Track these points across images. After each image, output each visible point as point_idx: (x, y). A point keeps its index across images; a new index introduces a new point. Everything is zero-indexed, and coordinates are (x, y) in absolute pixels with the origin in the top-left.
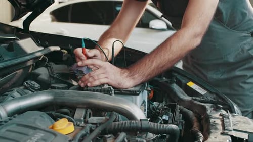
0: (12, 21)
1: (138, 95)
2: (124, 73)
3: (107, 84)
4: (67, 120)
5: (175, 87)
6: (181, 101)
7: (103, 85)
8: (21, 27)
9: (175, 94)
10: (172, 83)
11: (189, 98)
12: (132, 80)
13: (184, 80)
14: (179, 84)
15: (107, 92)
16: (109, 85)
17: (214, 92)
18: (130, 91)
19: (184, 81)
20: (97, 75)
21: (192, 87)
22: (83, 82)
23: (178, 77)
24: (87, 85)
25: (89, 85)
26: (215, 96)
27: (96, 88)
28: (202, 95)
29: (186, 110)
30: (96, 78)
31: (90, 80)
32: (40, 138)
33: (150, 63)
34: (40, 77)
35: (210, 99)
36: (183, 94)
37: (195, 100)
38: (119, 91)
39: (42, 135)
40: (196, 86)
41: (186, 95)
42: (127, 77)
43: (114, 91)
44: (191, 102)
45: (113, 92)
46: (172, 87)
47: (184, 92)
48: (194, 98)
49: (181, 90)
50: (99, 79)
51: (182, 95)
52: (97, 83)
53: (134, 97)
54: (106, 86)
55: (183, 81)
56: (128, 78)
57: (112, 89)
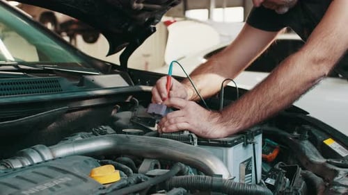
0: (107, 56)
1: (230, 146)
2: (213, 118)
3: (187, 130)
4: (113, 167)
5: (307, 146)
6: (311, 164)
7: (182, 131)
8: (118, 63)
10: (301, 138)
11: (323, 160)
12: (224, 128)
13: (321, 135)
15: (187, 140)
16: (190, 132)
18: (220, 141)
19: (320, 137)
20: (175, 118)
21: (330, 145)
23: (314, 131)
25: (164, 129)
27: (173, 135)
28: (342, 157)
29: (314, 176)
30: (172, 121)
31: (166, 124)
32: (64, 181)
33: (248, 104)
34: (119, 121)
36: (317, 155)
37: (330, 163)
38: (204, 141)
39: (69, 179)
40: (337, 144)
41: (321, 157)
42: (217, 123)
43: (198, 140)
44: (323, 165)
45: (196, 141)
46: (301, 144)
47: (318, 153)
48: (329, 160)
49: (315, 150)
50: (176, 123)
51: (314, 156)
52: (173, 128)
53: (224, 149)
54: (186, 133)
56: (219, 125)
57: (194, 136)
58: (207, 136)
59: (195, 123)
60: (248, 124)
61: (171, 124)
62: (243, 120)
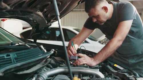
5: (109, 67)
6: (113, 72)
9: (109, 70)
10: (107, 65)
11: (116, 71)
14: (110, 65)
17: (127, 68)
18: (95, 67)
21: (116, 66)
22: (75, 63)
24: (77, 64)
25: (78, 64)
26: (127, 70)
27: (82, 66)
28: (122, 70)
29: (115, 76)
31: (79, 62)
35: (125, 71)
37: (119, 72)
38: (91, 67)
40: (118, 66)
43: (89, 67)
44: (117, 73)
49: (111, 68)
51: (112, 70)
52: (82, 63)
54: (85, 65)
55: (112, 64)
58: (91, 65)
59: (88, 61)
60: (102, 61)
61: (80, 62)
62: (101, 60)
